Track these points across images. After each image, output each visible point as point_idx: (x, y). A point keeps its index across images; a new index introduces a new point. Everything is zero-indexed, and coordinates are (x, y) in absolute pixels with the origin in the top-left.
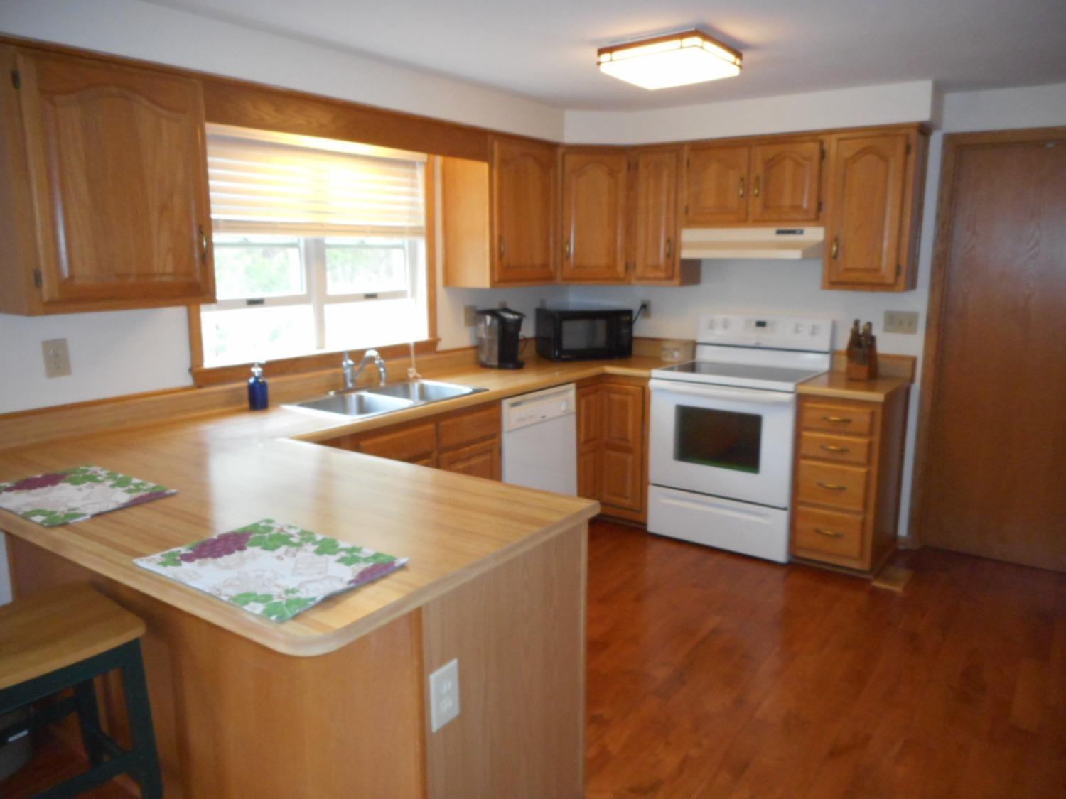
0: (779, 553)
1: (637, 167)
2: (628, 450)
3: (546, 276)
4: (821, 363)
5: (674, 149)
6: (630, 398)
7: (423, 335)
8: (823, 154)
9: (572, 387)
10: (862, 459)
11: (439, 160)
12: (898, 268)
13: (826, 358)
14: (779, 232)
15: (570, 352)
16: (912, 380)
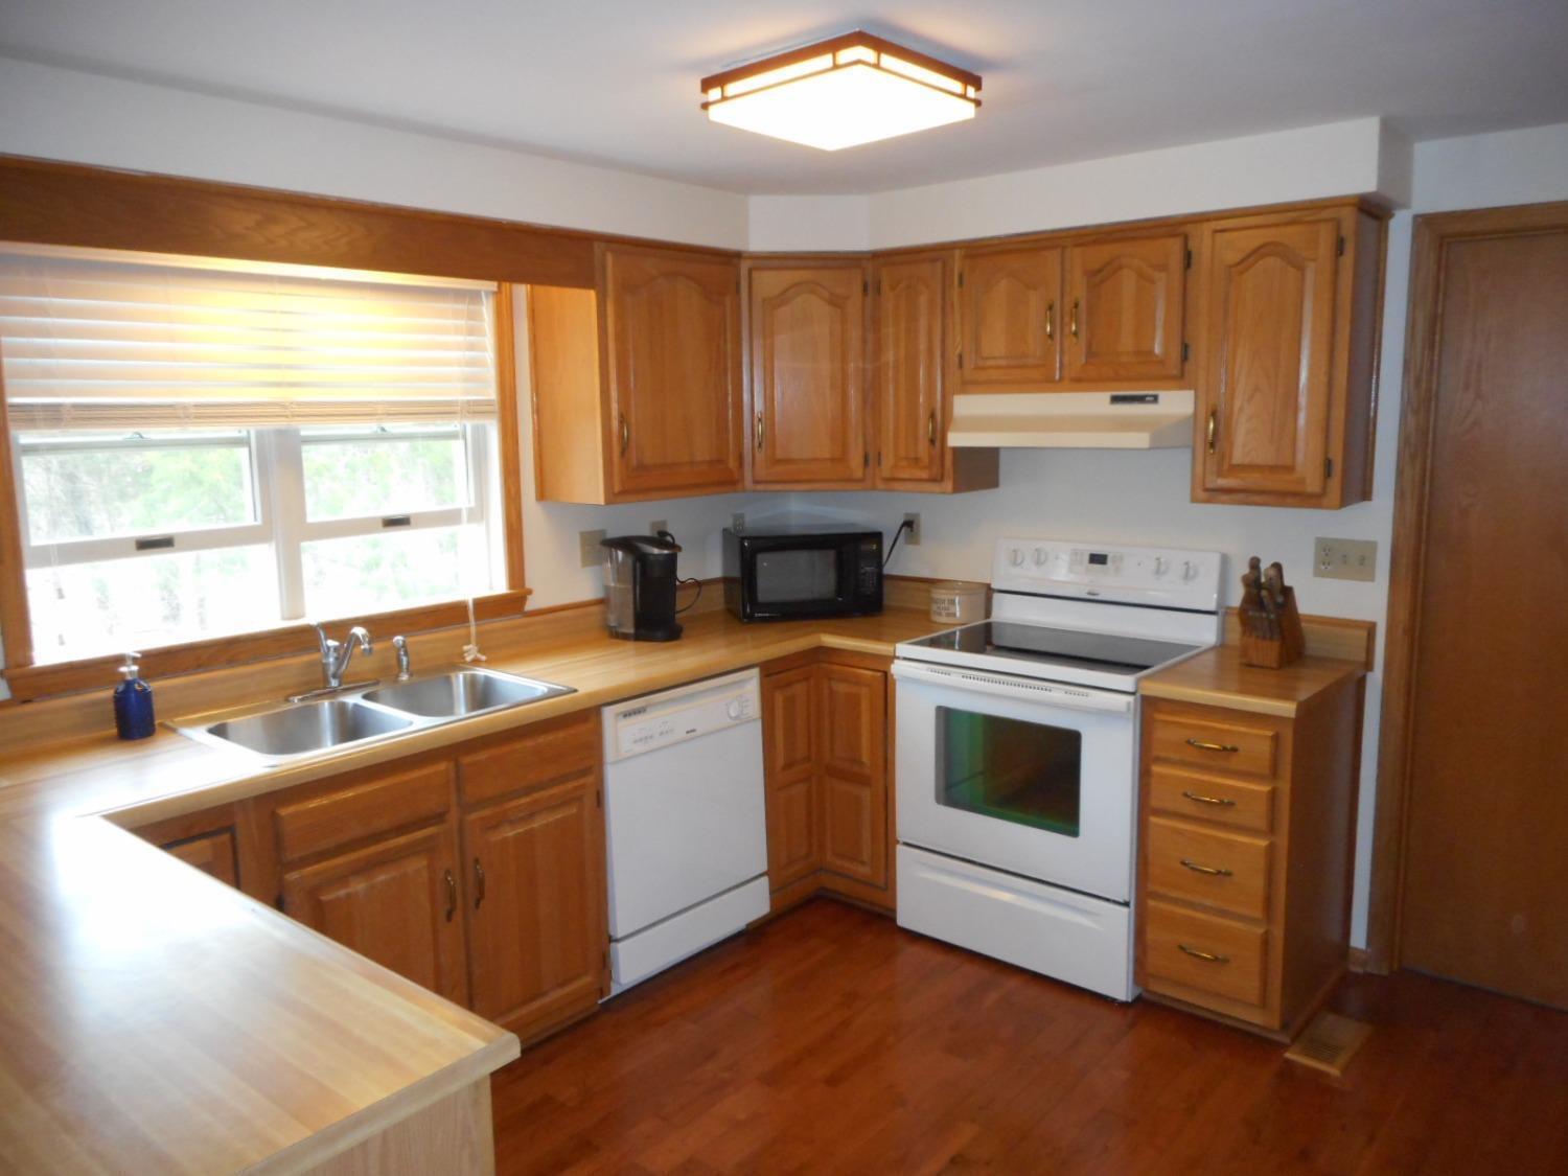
0: (1116, 982)
1: (878, 290)
2: (863, 781)
3: (721, 476)
4: (1204, 633)
5: (935, 254)
6: (864, 691)
7: (499, 586)
8: (1188, 259)
9: (755, 672)
10: (1261, 823)
11: (521, 291)
12: (1328, 465)
13: (1212, 622)
14: (1115, 399)
15: (769, 606)
16: (1368, 665)
